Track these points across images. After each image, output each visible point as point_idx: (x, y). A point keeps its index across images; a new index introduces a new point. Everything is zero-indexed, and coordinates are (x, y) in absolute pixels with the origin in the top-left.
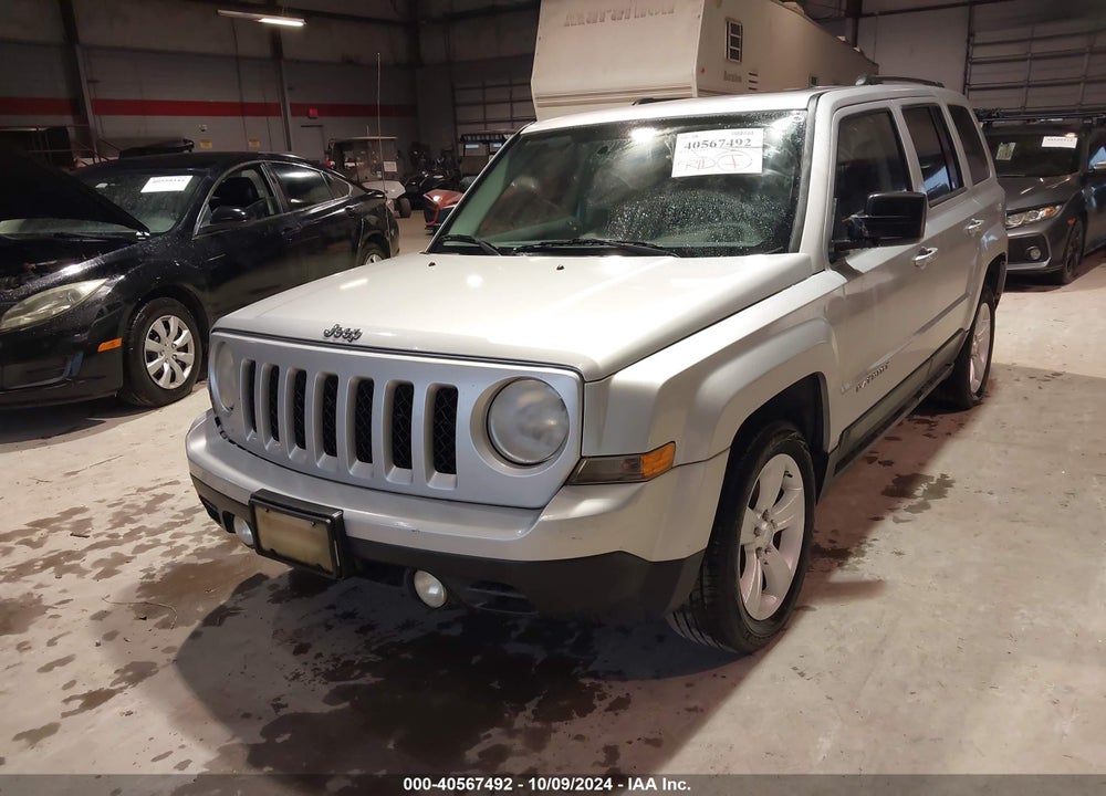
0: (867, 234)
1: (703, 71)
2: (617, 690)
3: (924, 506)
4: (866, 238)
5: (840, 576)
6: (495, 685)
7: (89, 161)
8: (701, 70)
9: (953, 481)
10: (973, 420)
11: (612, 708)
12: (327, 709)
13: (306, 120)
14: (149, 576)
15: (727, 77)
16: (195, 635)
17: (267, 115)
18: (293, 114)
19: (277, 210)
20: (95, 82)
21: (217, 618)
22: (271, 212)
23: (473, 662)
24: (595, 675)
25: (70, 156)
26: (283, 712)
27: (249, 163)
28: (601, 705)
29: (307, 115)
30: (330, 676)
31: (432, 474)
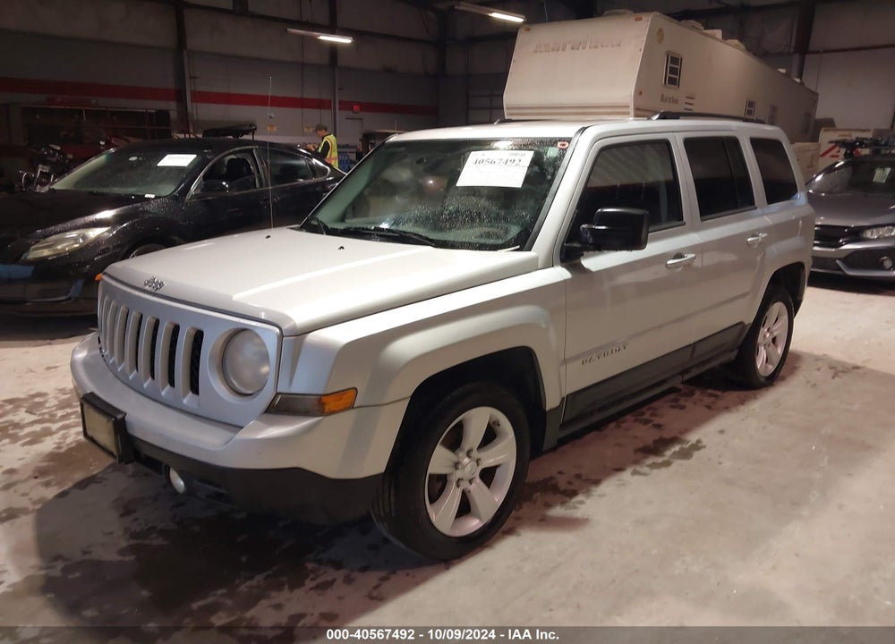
0: (591, 240)
1: (641, 93)
2: (329, 574)
3: (667, 464)
4: (590, 244)
5: (557, 511)
6: (244, 559)
7: (182, 136)
8: (639, 93)
9: (705, 447)
10: (756, 398)
11: (317, 587)
12: (119, 558)
13: (349, 113)
14: (59, 448)
15: (663, 99)
16: (62, 495)
17: (320, 108)
18: (340, 109)
19: (261, 185)
20: (195, 78)
21: (82, 485)
22: (258, 185)
23: (239, 540)
24: (319, 562)
25: (169, 131)
26: (87, 557)
27: (244, 148)
28: (309, 584)
29: (352, 109)
30: (134, 535)
31: (188, 392)
